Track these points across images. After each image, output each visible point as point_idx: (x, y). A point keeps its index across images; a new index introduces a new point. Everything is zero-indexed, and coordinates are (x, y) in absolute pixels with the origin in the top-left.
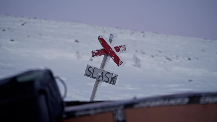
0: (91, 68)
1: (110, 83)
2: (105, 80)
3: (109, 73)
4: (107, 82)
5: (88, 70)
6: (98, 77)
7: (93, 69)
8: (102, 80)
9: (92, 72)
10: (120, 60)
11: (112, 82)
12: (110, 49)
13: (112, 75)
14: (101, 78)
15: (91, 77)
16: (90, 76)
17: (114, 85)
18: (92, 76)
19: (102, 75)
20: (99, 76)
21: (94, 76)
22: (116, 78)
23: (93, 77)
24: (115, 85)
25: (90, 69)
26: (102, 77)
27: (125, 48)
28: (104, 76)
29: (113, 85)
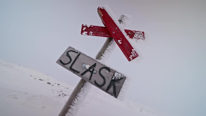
0: (75, 52)
1: (107, 91)
2: (95, 81)
3: (108, 69)
4: (100, 86)
5: (66, 54)
6: (82, 72)
7: (77, 54)
8: (90, 79)
9: (73, 59)
10: (133, 50)
11: (111, 90)
12: (116, 28)
13: (114, 74)
14: (88, 74)
15: (69, 68)
16: (66, 66)
17: (115, 98)
18: (71, 67)
19: (91, 70)
20: (85, 70)
21: (73, 67)
22: (121, 81)
23: (71, 69)
24: (118, 97)
25: (70, 53)
26: (92, 72)
27: (144, 35)
28: (95, 72)
29: (113, 97)
